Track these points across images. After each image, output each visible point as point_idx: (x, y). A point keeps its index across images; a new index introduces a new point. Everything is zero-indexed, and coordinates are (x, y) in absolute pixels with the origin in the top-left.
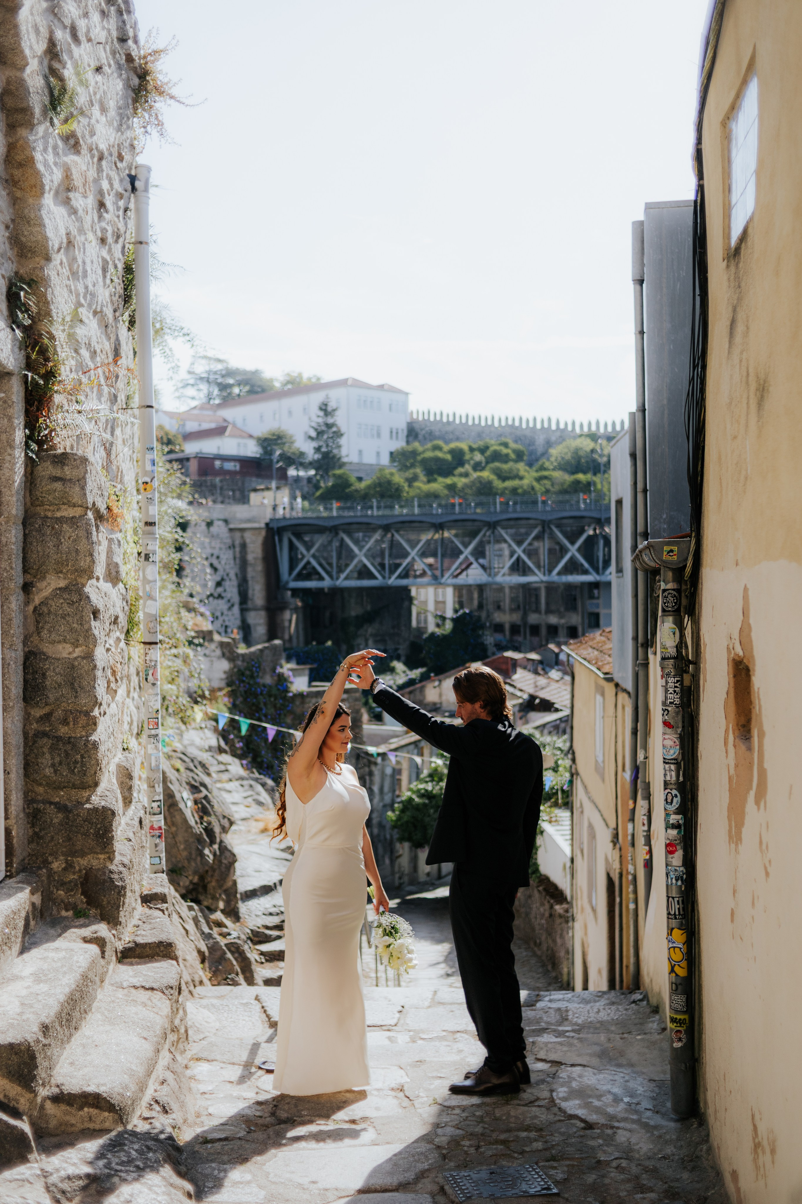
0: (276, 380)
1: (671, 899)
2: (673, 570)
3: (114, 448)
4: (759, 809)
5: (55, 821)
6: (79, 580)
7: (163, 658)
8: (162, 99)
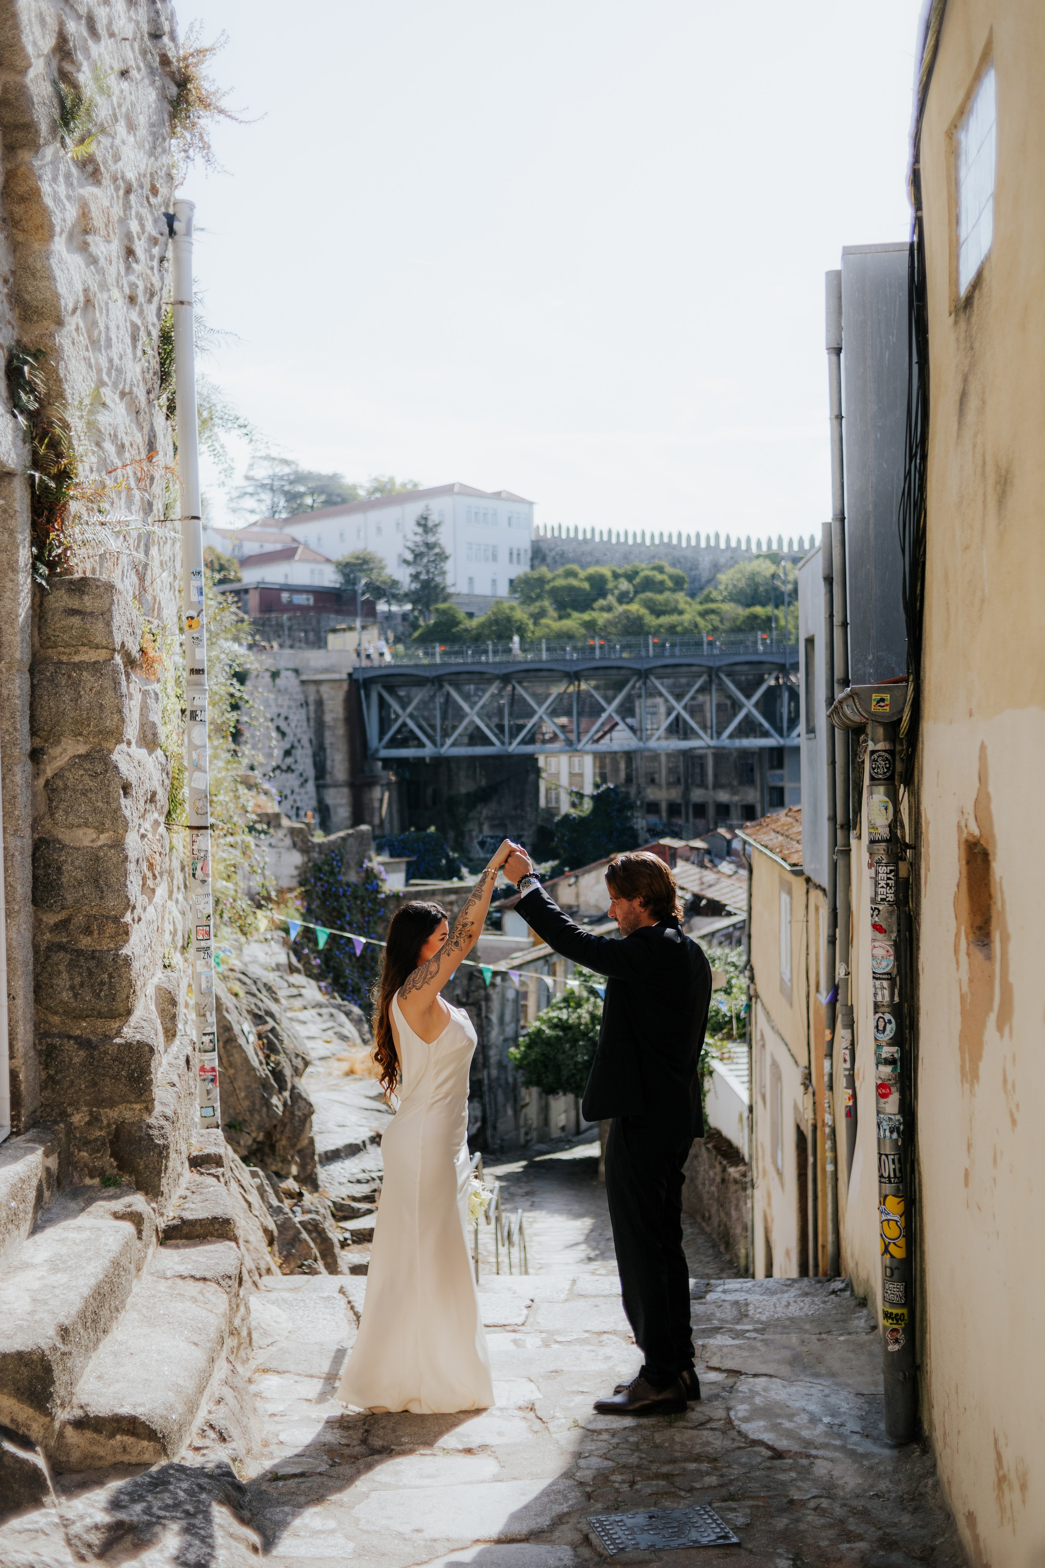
0: (361, 487)
1: (883, 1157)
2: (884, 725)
3: (149, 572)
4: (1002, 1036)
5: (76, 1060)
6: (105, 745)
7: (215, 848)
8: (208, 113)
